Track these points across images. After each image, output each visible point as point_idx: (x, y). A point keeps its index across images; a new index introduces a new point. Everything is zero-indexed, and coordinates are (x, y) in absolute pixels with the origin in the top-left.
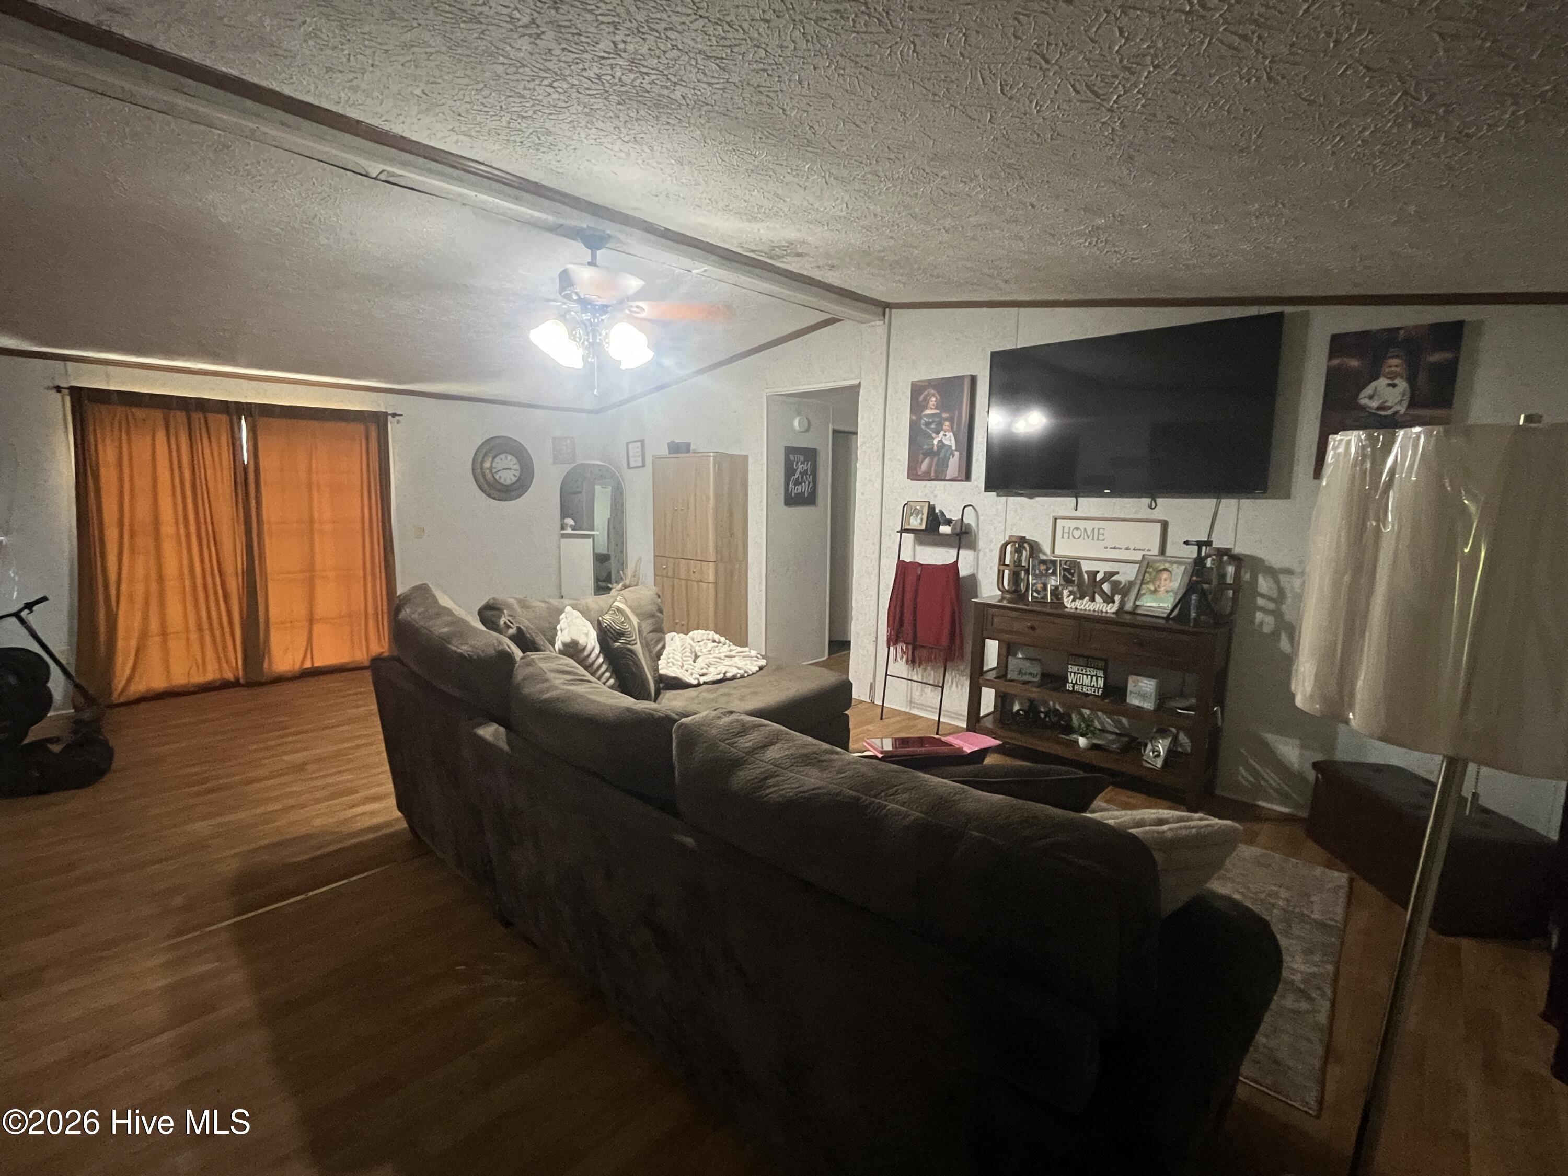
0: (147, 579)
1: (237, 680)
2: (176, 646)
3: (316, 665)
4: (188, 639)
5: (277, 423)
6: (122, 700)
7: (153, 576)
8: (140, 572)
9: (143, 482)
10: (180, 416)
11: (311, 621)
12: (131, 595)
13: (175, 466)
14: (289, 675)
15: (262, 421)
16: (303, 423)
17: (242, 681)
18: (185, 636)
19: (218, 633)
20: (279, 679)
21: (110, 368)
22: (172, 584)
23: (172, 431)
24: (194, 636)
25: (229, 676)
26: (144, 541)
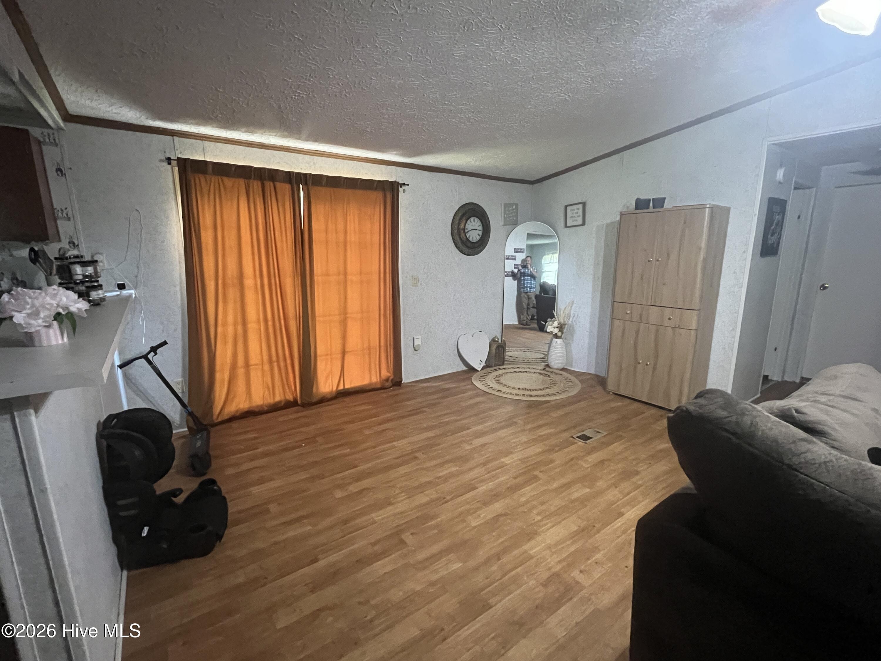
0: (235, 324)
1: (295, 401)
2: (256, 376)
3: (346, 387)
4: (263, 369)
5: (323, 191)
6: (220, 419)
7: (239, 320)
8: (230, 318)
9: (231, 241)
10: (256, 185)
11: (344, 353)
12: (225, 336)
13: (254, 227)
14: (329, 396)
15: (314, 190)
16: (342, 191)
17: (299, 402)
18: (260, 367)
19: (282, 364)
20: (323, 400)
21: (207, 144)
22: (252, 326)
23: (251, 195)
24: (267, 367)
25: (290, 397)
26: (232, 293)
